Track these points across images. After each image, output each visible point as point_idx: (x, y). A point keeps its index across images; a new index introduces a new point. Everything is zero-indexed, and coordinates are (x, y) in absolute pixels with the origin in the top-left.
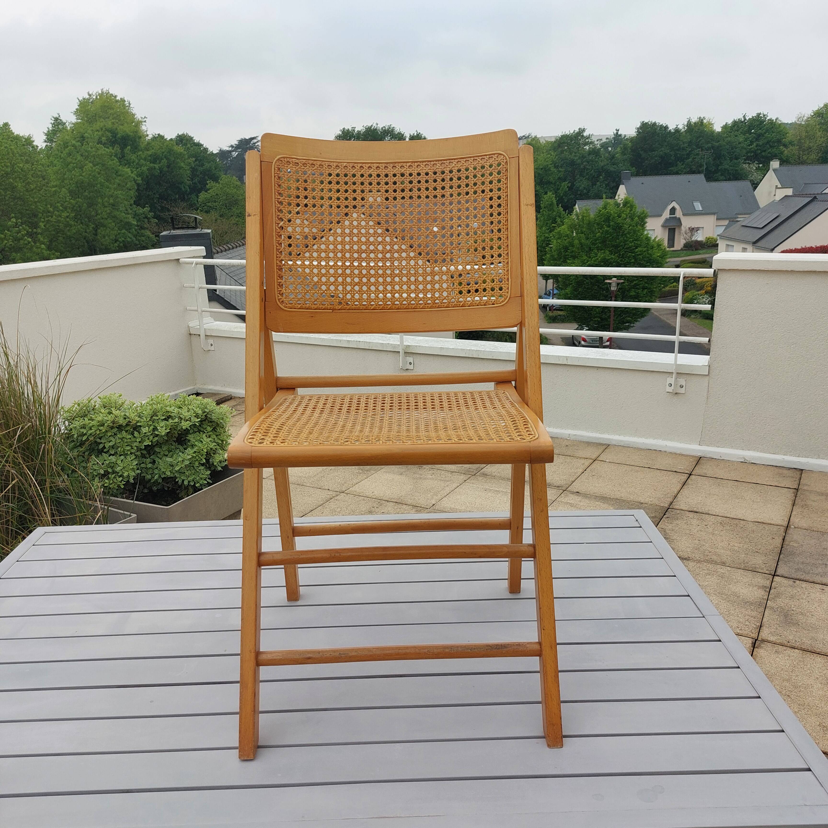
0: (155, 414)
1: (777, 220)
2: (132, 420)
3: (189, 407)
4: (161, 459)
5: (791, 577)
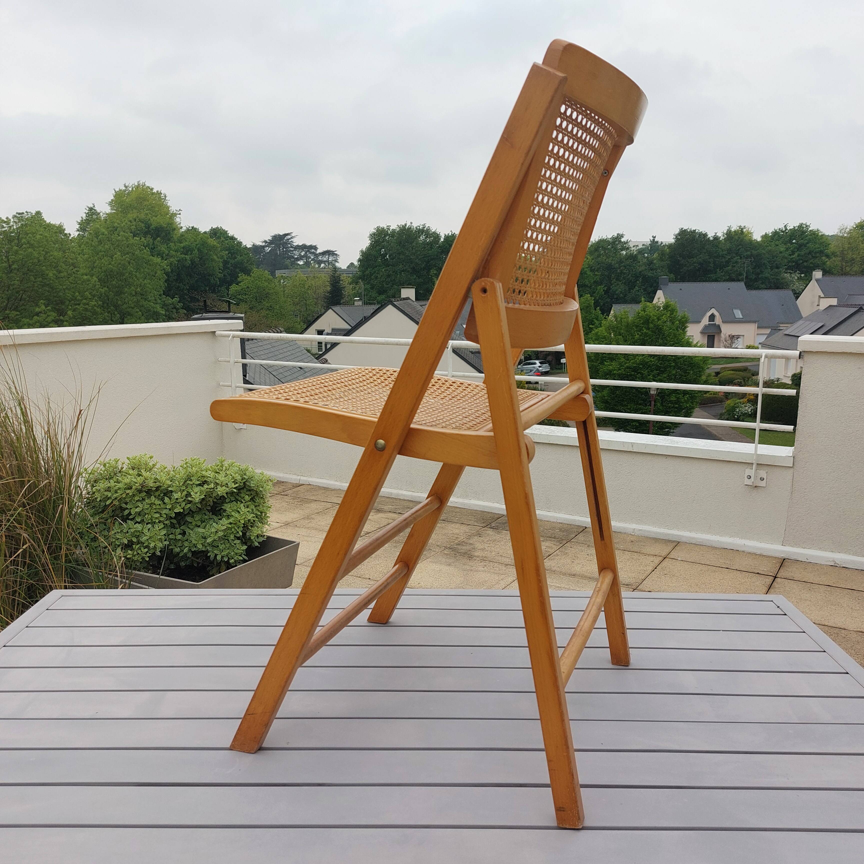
0: (189, 478)
1: (821, 329)
2: (164, 484)
3: (227, 472)
4: (192, 530)
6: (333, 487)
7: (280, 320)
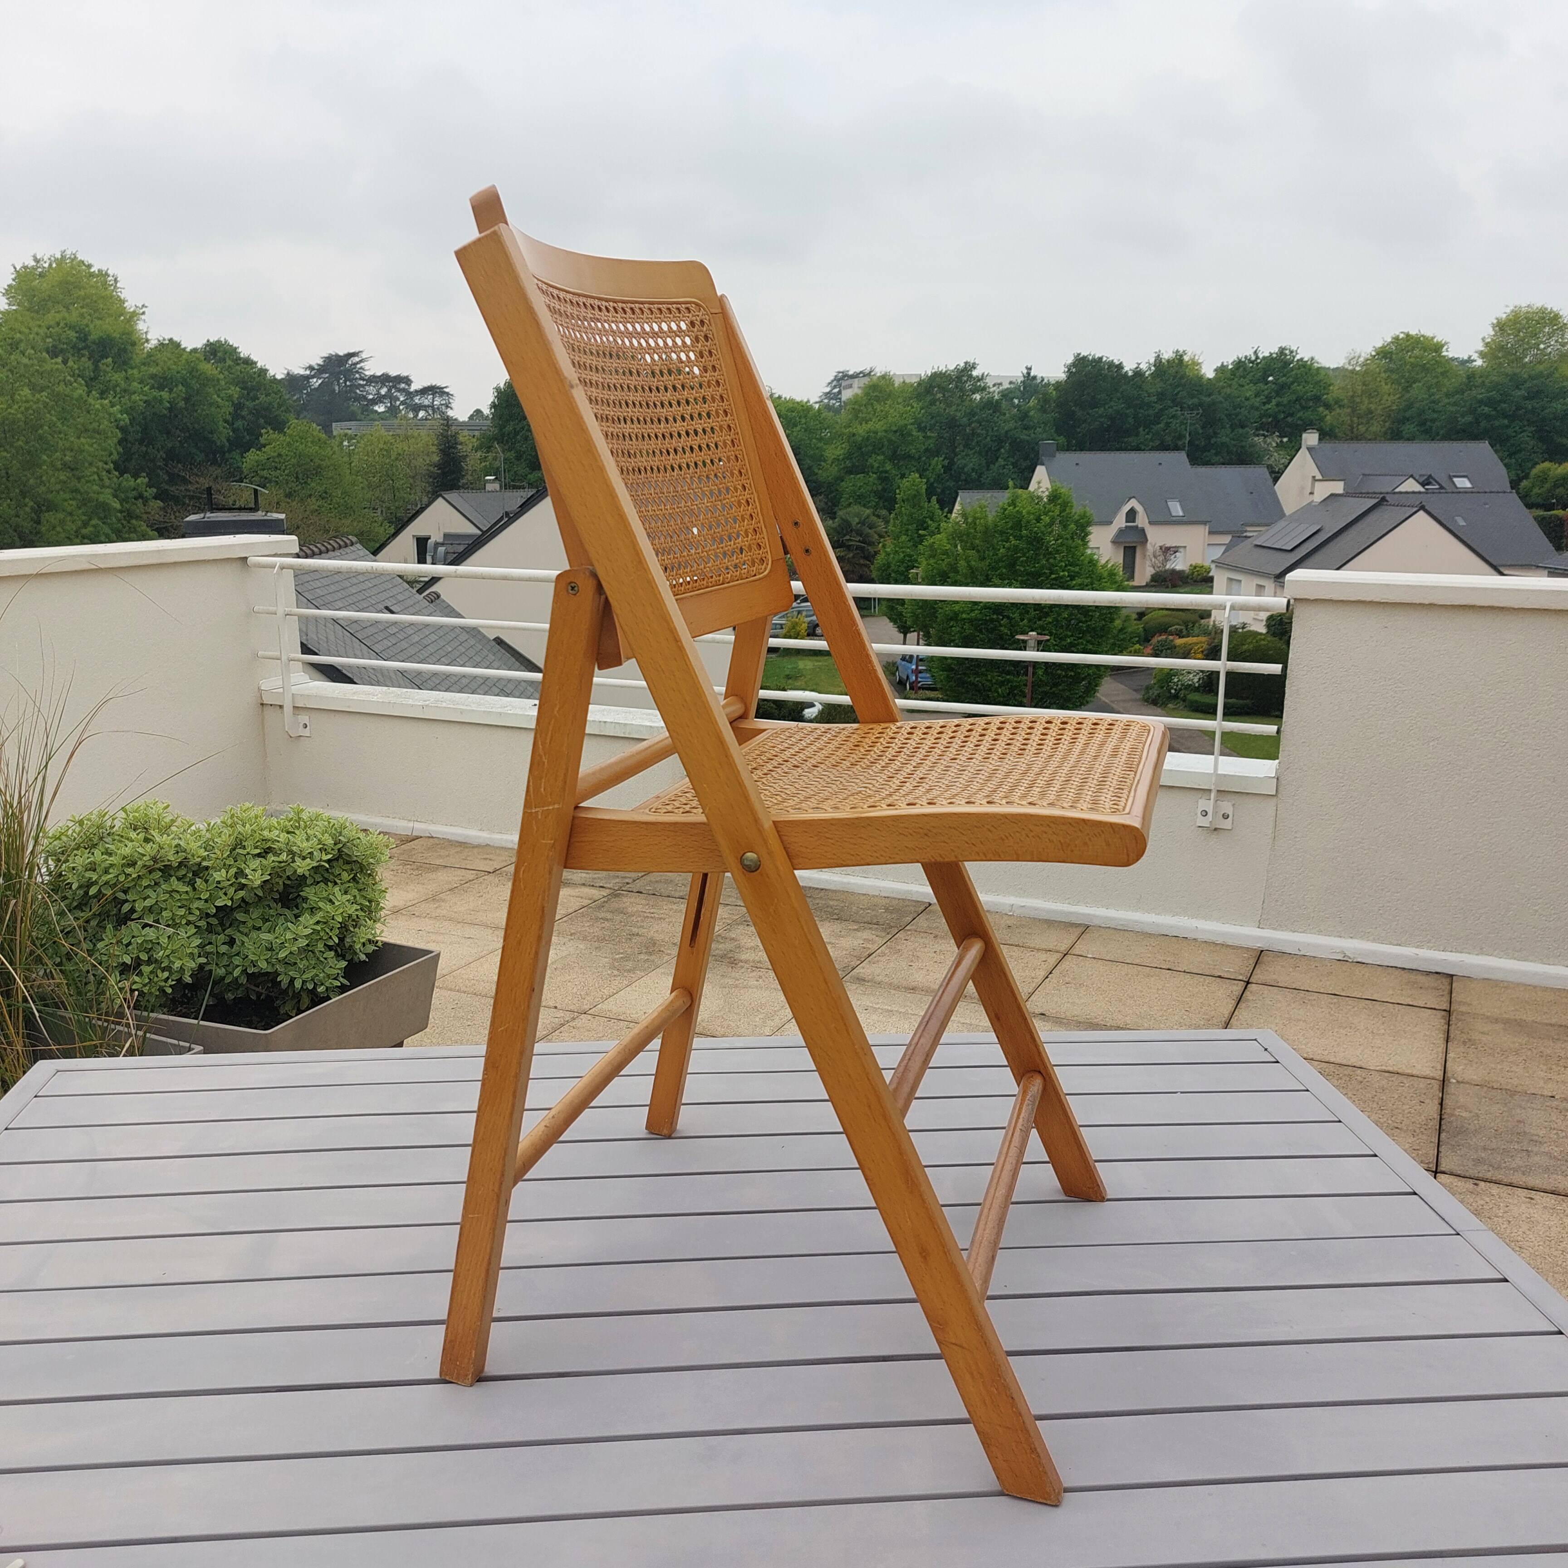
0: (239, 843)
1: (1316, 536)
2: (193, 856)
3: (309, 832)
4: (246, 935)
5: (1467, 1175)
6: (475, 842)
7: (345, 517)
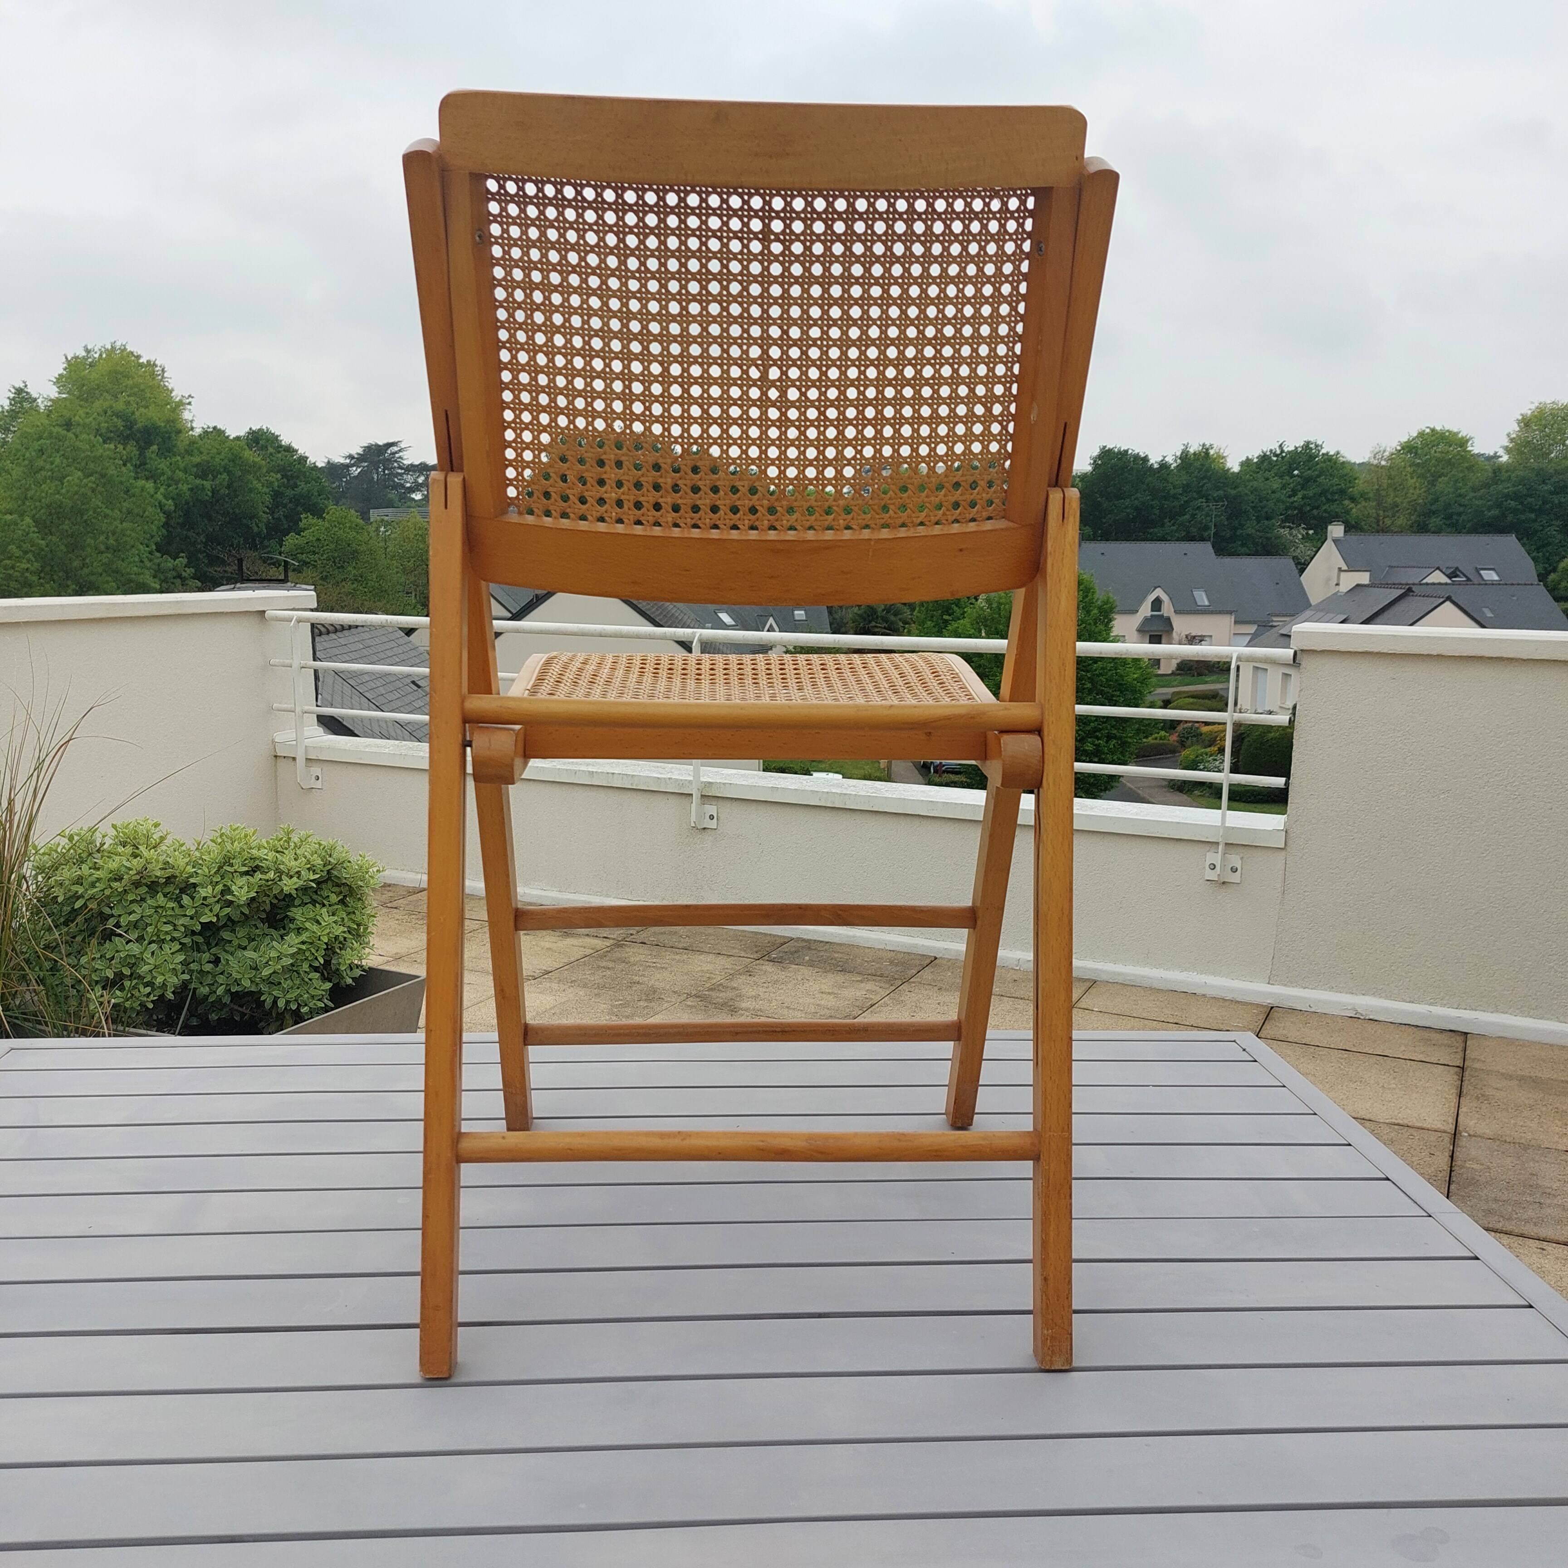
0: (227, 861)
2: (180, 872)
3: (298, 852)
4: (232, 954)
7: (379, 601)
